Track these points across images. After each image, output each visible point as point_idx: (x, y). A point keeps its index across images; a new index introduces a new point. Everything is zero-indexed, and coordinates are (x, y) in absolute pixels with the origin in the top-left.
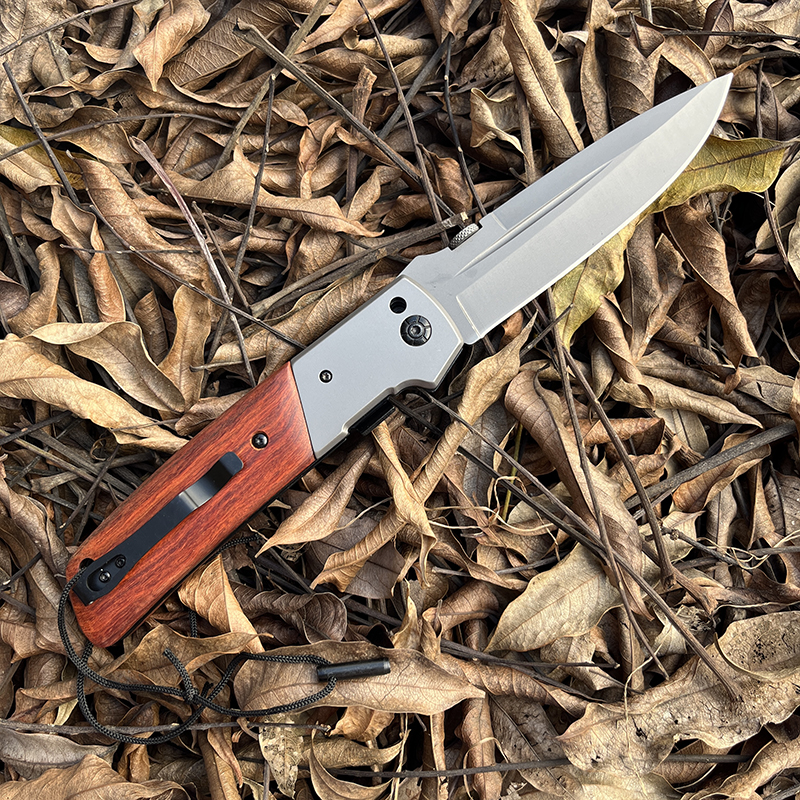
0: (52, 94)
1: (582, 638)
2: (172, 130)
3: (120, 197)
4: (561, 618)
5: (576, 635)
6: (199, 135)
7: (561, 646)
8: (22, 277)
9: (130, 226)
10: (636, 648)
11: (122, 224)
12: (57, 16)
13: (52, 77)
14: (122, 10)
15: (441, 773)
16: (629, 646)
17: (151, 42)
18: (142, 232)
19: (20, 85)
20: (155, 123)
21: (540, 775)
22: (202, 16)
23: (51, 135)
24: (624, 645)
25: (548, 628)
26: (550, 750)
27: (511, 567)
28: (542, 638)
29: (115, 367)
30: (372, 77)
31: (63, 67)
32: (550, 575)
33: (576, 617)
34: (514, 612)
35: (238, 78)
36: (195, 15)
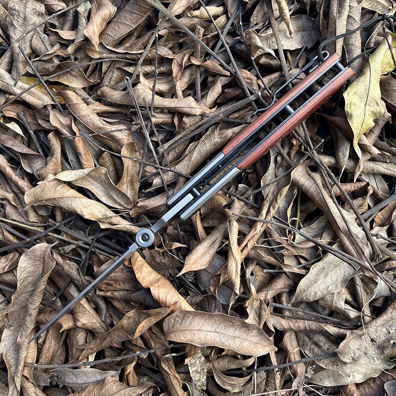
0: (44, 59)
1: (339, 293)
2: (104, 68)
3: (83, 106)
4: (327, 284)
5: (336, 291)
6: (119, 69)
7: (328, 298)
8: (40, 151)
9: (91, 119)
10: (364, 295)
11: (87, 119)
12: (41, 18)
13: (42, 50)
14: (72, 10)
15: (276, 367)
16: (360, 295)
17: (92, 26)
18: (98, 122)
19: (27, 55)
20: (95, 65)
21: (325, 361)
22: (113, 9)
23: (46, 78)
24: (358, 294)
25: (321, 289)
26: (328, 349)
27: (301, 264)
28: (319, 295)
29: (96, 190)
30: (202, 30)
31: (47, 44)
32: (320, 264)
33: (335, 283)
34: (304, 283)
35: (133, 38)
36: (109, 9)
